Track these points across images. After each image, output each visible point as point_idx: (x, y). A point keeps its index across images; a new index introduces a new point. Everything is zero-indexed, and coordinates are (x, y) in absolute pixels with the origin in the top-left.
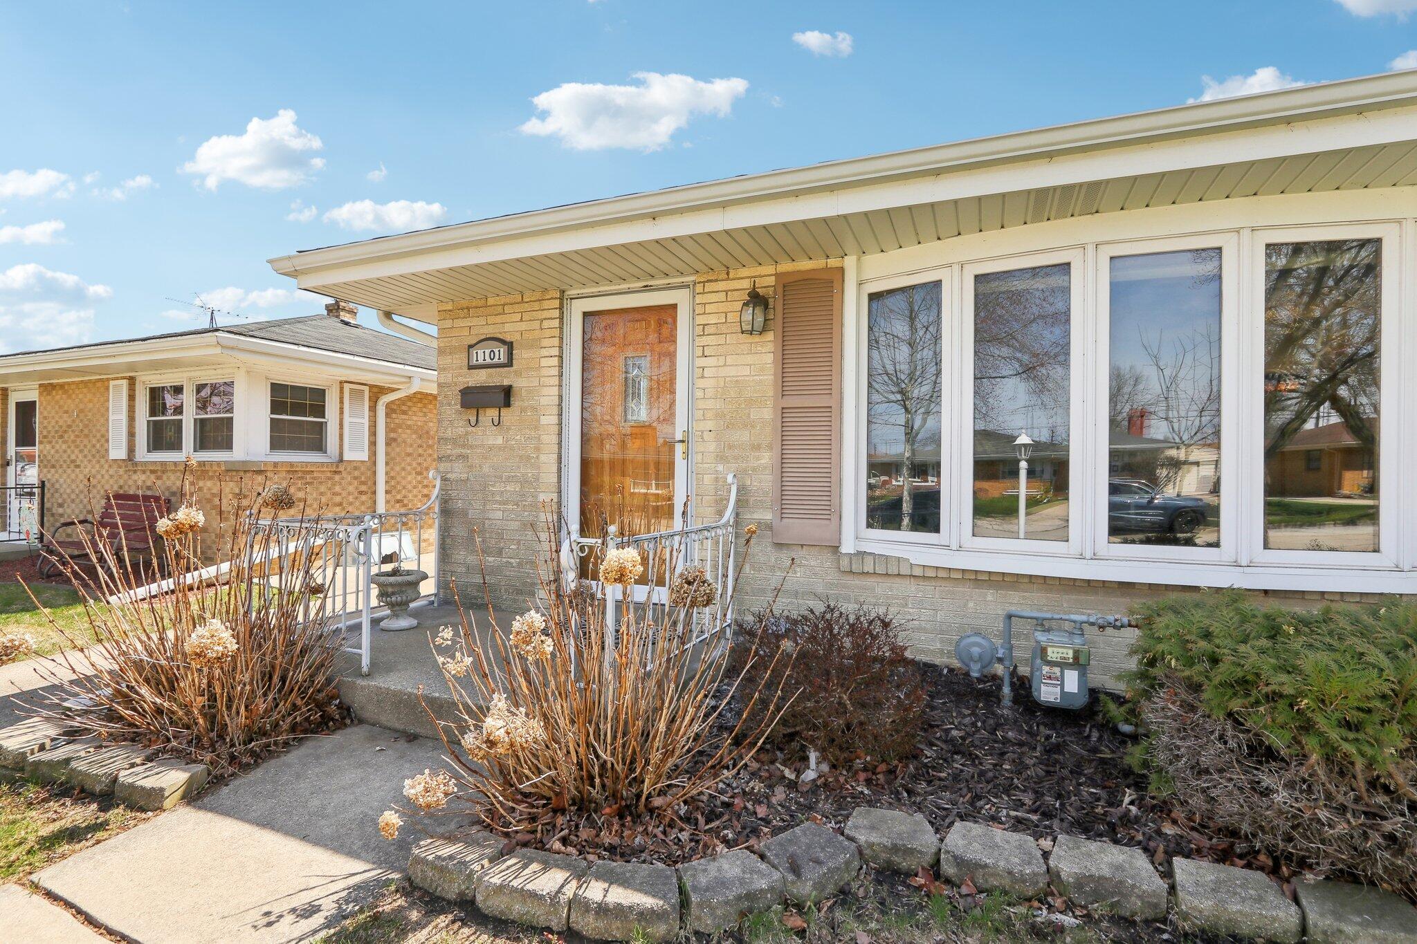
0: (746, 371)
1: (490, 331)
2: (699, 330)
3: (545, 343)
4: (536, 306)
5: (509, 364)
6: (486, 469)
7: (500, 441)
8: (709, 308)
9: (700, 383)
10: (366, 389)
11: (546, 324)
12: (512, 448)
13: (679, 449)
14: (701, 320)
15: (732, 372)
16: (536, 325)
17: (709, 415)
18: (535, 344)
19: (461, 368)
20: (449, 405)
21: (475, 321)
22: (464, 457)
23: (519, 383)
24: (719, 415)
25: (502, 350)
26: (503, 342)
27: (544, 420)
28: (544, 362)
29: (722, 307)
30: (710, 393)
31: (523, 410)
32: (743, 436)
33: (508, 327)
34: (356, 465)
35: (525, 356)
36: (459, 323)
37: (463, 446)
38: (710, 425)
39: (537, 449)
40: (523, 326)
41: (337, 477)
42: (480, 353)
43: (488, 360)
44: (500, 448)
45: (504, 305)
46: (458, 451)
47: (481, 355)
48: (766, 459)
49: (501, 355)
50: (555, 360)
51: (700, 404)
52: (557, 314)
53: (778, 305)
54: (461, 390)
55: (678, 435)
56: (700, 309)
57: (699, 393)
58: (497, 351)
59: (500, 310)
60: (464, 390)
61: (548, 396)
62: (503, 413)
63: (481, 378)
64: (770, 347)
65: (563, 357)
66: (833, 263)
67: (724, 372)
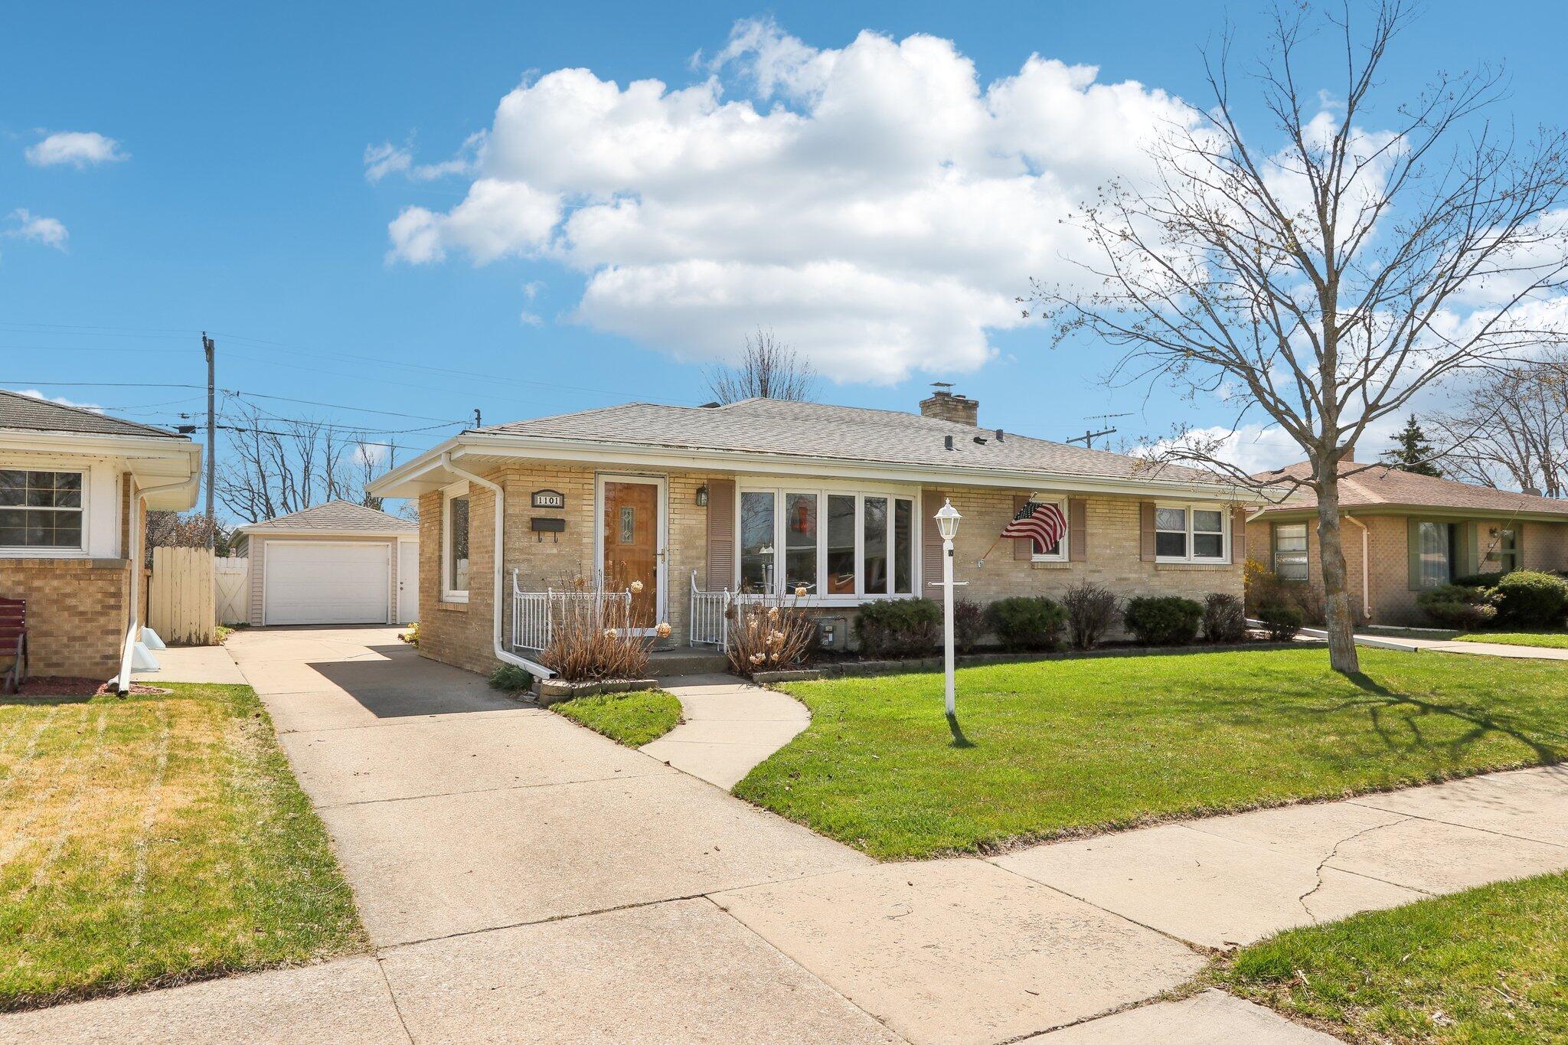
0: (694, 522)
1: (548, 486)
2: (672, 500)
3: (586, 497)
4: (580, 476)
5: (563, 507)
6: (544, 568)
7: (555, 551)
8: (677, 490)
9: (672, 526)
11: (586, 487)
12: (564, 556)
13: (659, 559)
14: (672, 496)
15: (688, 522)
16: (580, 486)
17: (677, 542)
18: (580, 497)
19: (526, 505)
20: (517, 527)
21: (537, 479)
22: (528, 561)
23: (569, 518)
25: (558, 498)
26: (557, 493)
27: (585, 540)
28: (585, 508)
29: (683, 491)
30: (677, 531)
31: (571, 534)
32: (692, 552)
33: (560, 485)
35: (573, 503)
36: (523, 478)
37: (528, 554)
38: (677, 547)
39: (581, 557)
40: (571, 486)
42: (543, 498)
43: (548, 503)
44: (555, 556)
45: (558, 472)
46: (525, 556)
47: (542, 500)
48: (703, 563)
49: (557, 501)
50: (592, 508)
51: (672, 537)
52: (593, 481)
53: (710, 495)
54: (528, 519)
55: (659, 551)
56: (672, 490)
57: (672, 532)
58: (555, 498)
59: (555, 474)
60: (533, 520)
61: (587, 527)
62: (558, 534)
63: (541, 513)
64: (705, 512)
65: (595, 506)
66: (731, 477)
67: (683, 522)
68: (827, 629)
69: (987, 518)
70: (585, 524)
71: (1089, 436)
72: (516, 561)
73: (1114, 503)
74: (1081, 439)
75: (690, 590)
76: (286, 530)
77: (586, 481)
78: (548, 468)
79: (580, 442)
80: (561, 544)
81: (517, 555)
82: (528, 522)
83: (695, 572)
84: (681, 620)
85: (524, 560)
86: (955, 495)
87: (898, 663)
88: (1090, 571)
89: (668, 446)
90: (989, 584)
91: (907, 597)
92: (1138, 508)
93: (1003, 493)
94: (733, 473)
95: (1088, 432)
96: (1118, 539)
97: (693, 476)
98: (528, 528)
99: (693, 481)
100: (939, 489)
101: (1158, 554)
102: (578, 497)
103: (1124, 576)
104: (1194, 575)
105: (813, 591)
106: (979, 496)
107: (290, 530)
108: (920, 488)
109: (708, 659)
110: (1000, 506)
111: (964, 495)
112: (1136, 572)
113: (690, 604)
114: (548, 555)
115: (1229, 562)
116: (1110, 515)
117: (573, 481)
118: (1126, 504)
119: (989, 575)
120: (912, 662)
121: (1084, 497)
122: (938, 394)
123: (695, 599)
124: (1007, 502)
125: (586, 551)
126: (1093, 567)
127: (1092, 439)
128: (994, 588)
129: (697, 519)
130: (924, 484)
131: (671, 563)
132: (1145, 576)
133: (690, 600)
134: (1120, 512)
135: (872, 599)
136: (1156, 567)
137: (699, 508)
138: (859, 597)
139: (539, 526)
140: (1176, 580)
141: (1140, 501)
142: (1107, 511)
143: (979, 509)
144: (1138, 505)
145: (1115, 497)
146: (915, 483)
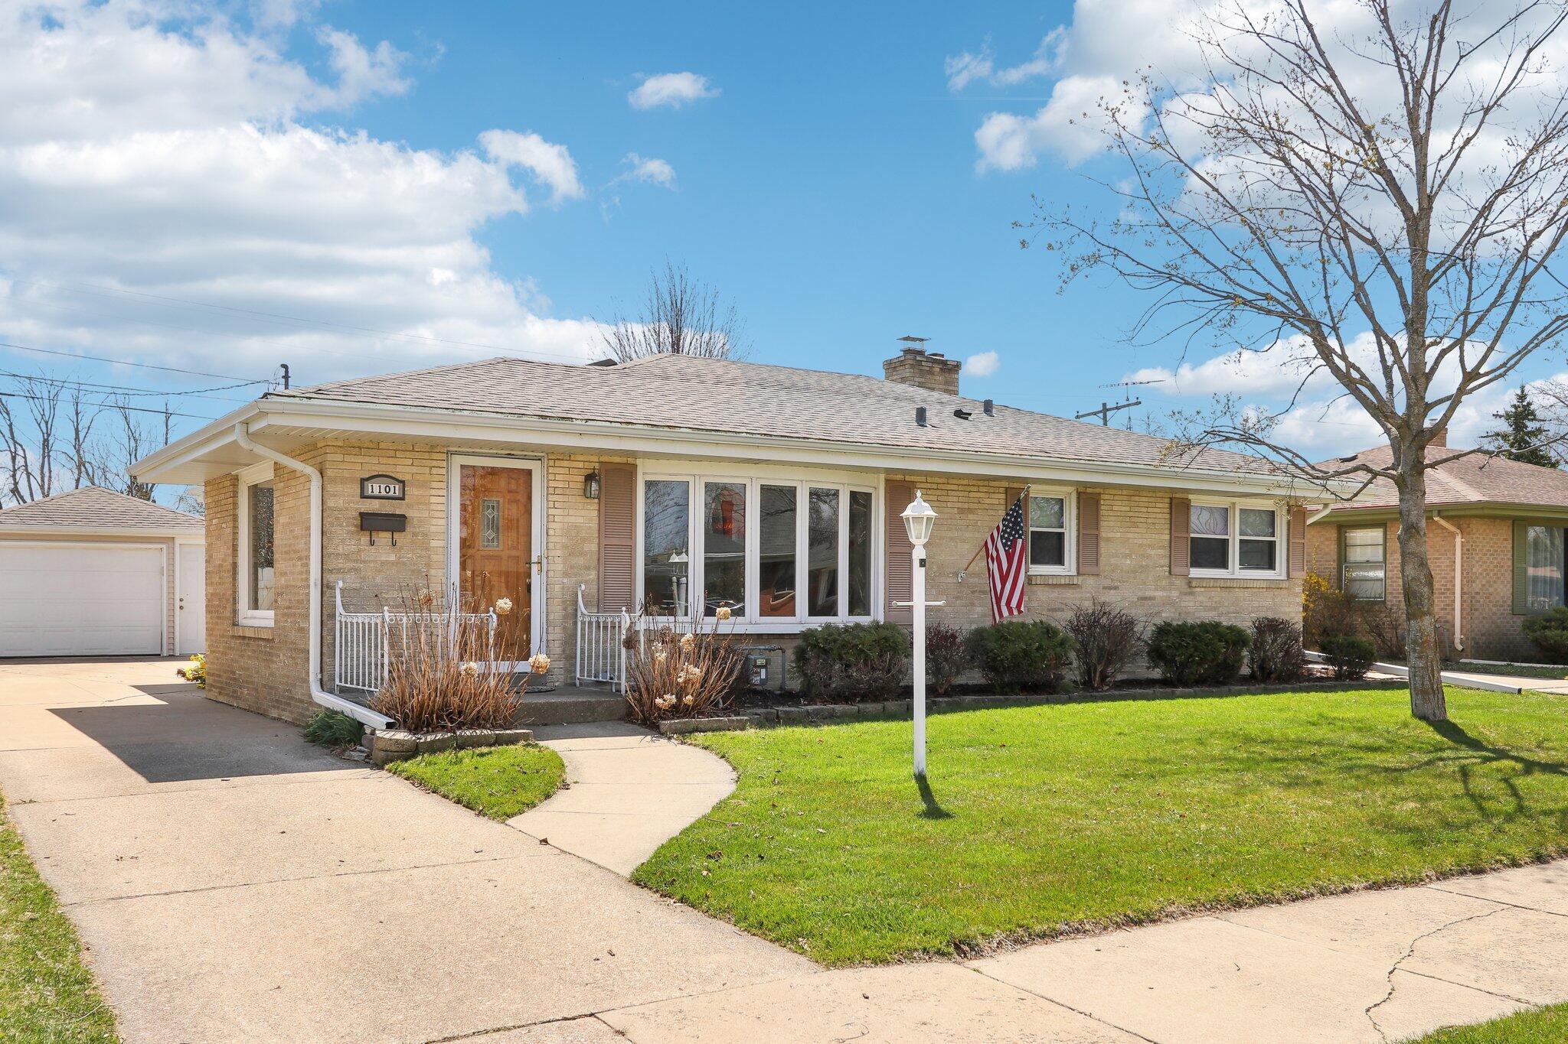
0: (581, 520)
1: (383, 470)
2: (551, 490)
3: (434, 485)
4: (426, 456)
5: (403, 499)
6: (378, 580)
7: (392, 558)
8: (558, 477)
9: (551, 525)
11: (434, 471)
12: (404, 564)
13: (535, 568)
14: (552, 484)
15: (572, 519)
16: (427, 470)
17: (558, 547)
18: (426, 485)
19: (353, 496)
20: (341, 526)
21: (367, 459)
22: (356, 570)
23: (411, 513)
24: (565, 547)
25: (397, 487)
26: (396, 479)
27: (434, 544)
28: (433, 500)
29: (566, 478)
30: (559, 532)
31: (415, 534)
32: (580, 561)
33: (399, 469)
35: (416, 493)
36: (348, 458)
37: (356, 561)
38: (559, 553)
39: (428, 565)
40: (414, 470)
42: (376, 486)
43: (383, 493)
44: (392, 563)
45: (396, 450)
46: (352, 565)
47: (374, 488)
48: (593, 575)
49: (395, 490)
50: (443, 500)
51: (552, 539)
52: (444, 464)
53: (603, 482)
54: (355, 514)
55: (534, 559)
56: (551, 477)
57: (551, 532)
58: (392, 487)
59: (392, 453)
60: (362, 515)
61: (436, 525)
62: (396, 535)
63: (374, 506)
64: (596, 507)
65: (448, 497)
66: (631, 461)
67: (566, 519)
68: (759, 663)
69: (971, 517)
70: (434, 521)
71: (1105, 410)
72: (339, 571)
73: (1137, 498)
74: (1095, 414)
75: (576, 610)
76: (17, 527)
77: (434, 463)
78: (382, 445)
79: (427, 410)
80: (401, 548)
81: (341, 563)
82: (355, 519)
83: (583, 587)
84: (564, 651)
85: (350, 570)
86: (929, 486)
87: (853, 708)
88: (1104, 588)
89: (546, 417)
90: (973, 604)
91: (864, 620)
92: (1167, 505)
93: (992, 484)
94: (634, 454)
95: (1104, 405)
96: (1141, 546)
97: (581, 458)
98: (356, 526)
99: (581, 465)
100: (908, 478)
101: (1192, 566)
102: (424, 485)
103: (1148, 594)
104: (1239, 593)
105: (740, 612)
106: (960, 488)
107: (24, 527)
108: (882, 477)
109: (600, 703)
110: (988, 501)
111: (939, 486)
112: (1163, 589)
113: (576, 629)
114: (383, 563)
115: (1284, 577)
116: (1131, 514)
117: (416, 462)
118: (1151, 500)
119: (973, 592)
120: (871, 707)
121: (1097, 490)
122: (907, 351)
123: (583, 623)
124: (997, 495)
125: (435, 557)
126: (1107, 583)
127: (1109, 414)
128: (979, 609)
129: (585, 516)
130: (888, 471)
131: (551, 574)
132: (1175, 594)
133: (575, 623)
134: (1145, 510)
135: (818, 622)
136: (1190, 582)
137: (588, 501)
138: (801, 620)
139: (369, 523)
140: (1215, 600)
141: (1170, 495)
142: (1128, 509)
143: (960, 505)
144: (1168, 500)
145: (1138, 490)
146: (876, 470)
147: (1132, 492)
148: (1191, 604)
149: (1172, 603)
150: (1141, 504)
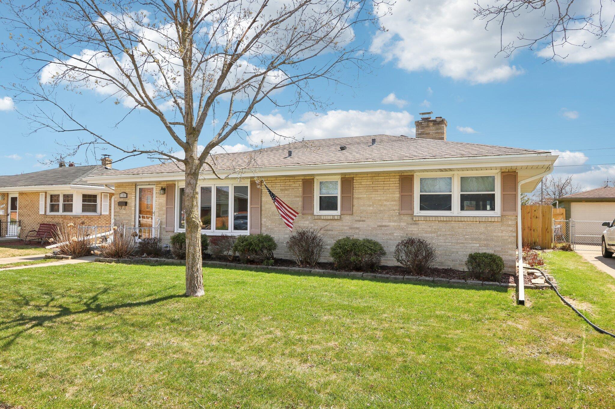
0: (162, 201)
1: (124, 191)
2: (156, 191)
3: (133, 194)
4: (131, 186)
5: (127, 197)
6: (122, 218)
7: (125, 212)
9: (156, 203)
10: (108, 194)
11: (133, 190)
12: (127, 214)
13: (153, 215)
15: (160, 201)
16: (131, 190)
17: (157, 208)
18: (131, 194)
19: (119, 198)
20: (116, 205)
21: (121, 188)
22: (119, 215)
23: (128, 201)
24: (159, 208)
26: (126, 193)
27: (132, 209)
28: (133, 197)
29: (159, 189)
31: (129, 206)
32: (162, 212)
33: (127, 190)
34: (105, 216)
35: (129, 196)
36: (118, 189)
37: (119, 213)
38: (157, 210)
39: (131, 214)
40: (129, 190)
41: (100, 219)
43: (123, 196)
44: (125, 214)
45: (126, 186)
48: (165, 217)
49: (125, 196)
51: (156, 206)
52: (135, 188)
54: (118, 202)
55: (153, 212)
62: (125, 207)
63: (122, 200)
64: (166, 197)
65: (136, 197)
66: (174, 183)
67: (159, 201)
69: (286, 192)
70: (132, 203)
73: (377, 178)
77: (133, 188)
78: (124, 185)
80: (126, 210)
81: (116, 214)
86: (268, 181)
88: (356, 221)
92: (398, 180)
93: (295, 178)
94: (175, 181)
96: (380, 200)
98: (118, 205)
100: (259, 179)
101: (422, 209)
103: (384, 224)
104: (453, 224)
106: (282, 181)
108: (249, 180)
110: (293, 185)
111: (273, 181)
112: (395, 221)
114: (123, 214)
115: (499, 215)
117: (130, 188)
118: (388, 177)
121: (352, 176)
124: (299, 183)
125: (132, 212)
126: (357, 218)
129: (163, 199)
130: (251, 177)
131: (156, 216)
134: (383, 183)
135: (219, 233)
136: (414, 218)
140: (434, 227)
141: (400, 174)
142: (371, 183)
143: (281, 188)
144: (398, 177)
145: (378, 174)
146: (247, 178)
147: (373, 175)
148: (415, 229)
149: (402, 229)
150: (379, 180)
